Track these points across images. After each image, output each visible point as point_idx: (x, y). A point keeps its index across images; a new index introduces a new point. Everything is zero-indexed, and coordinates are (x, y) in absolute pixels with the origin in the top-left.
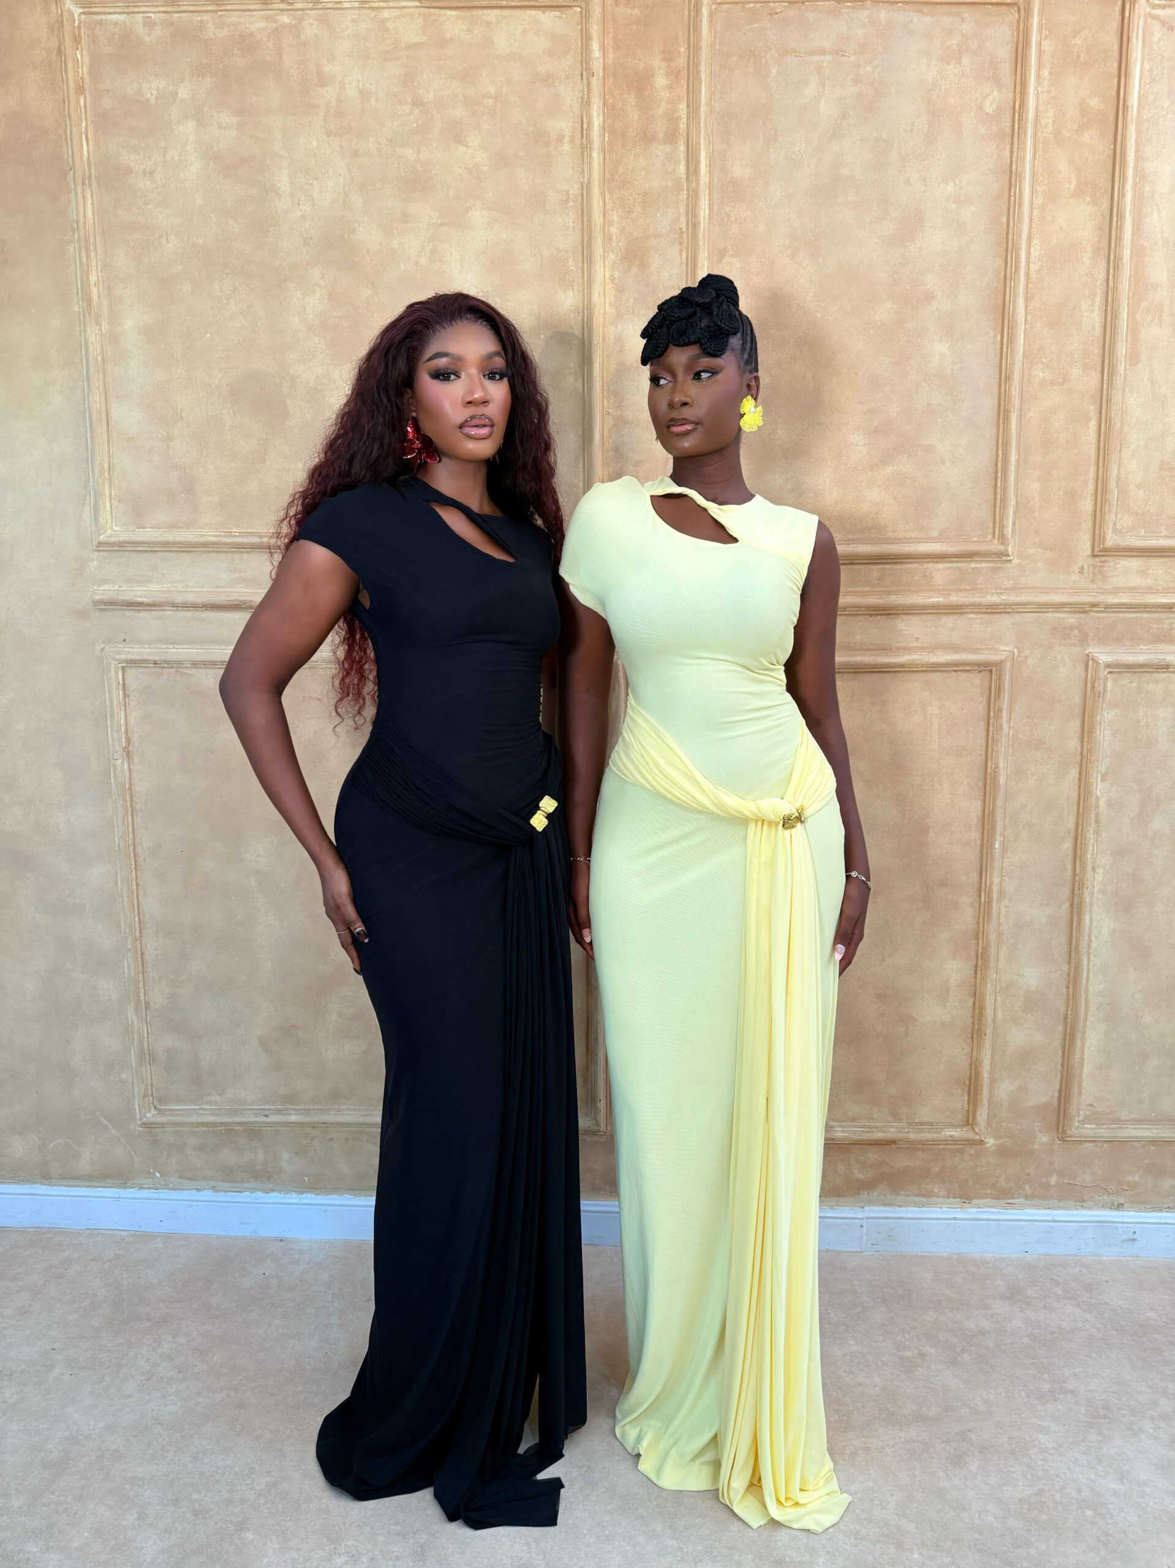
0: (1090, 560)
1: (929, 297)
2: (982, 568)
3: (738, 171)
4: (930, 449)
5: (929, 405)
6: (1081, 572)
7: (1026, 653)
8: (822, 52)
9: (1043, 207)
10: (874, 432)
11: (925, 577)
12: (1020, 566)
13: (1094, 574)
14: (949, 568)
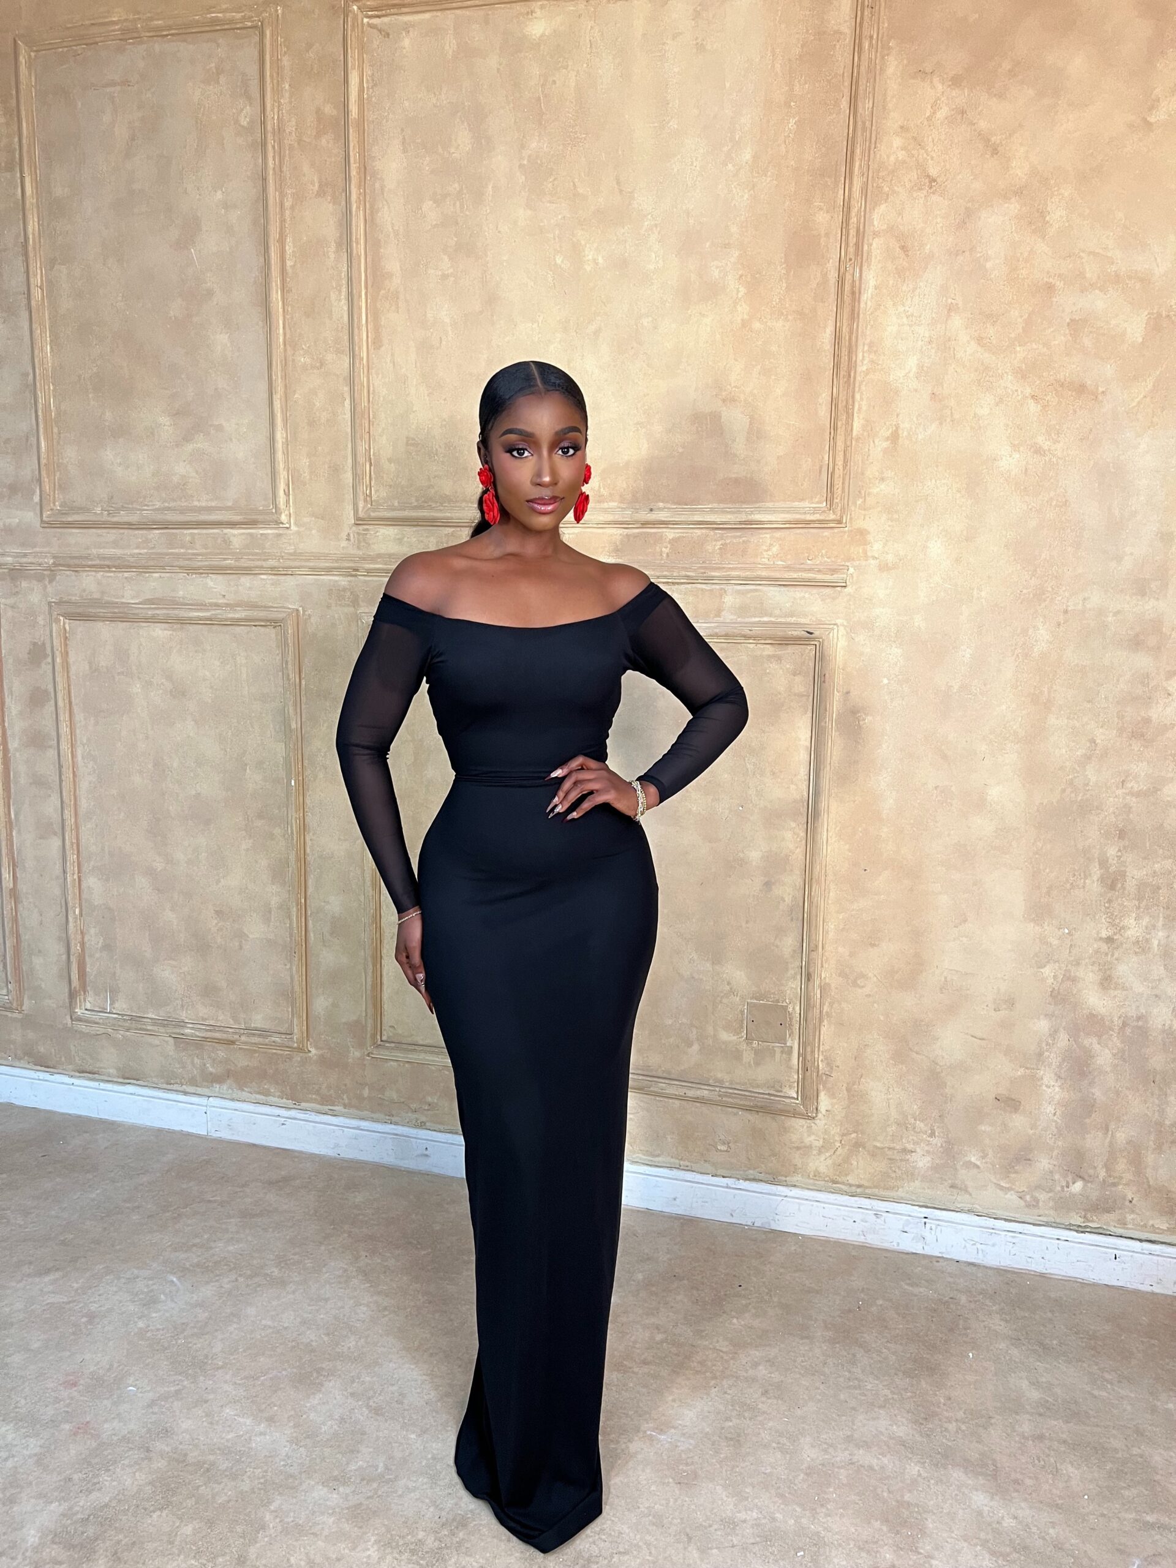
0: (354, 528)
1: (210, 293)
2: (268, 534)
3: (59, 191)
4: (219, 428)
5: (216, 389)
6: (348, 539)
7: (309, 612)
8: (113, 84)
9: (292, 208)
10: (177, 414)
11: (224, 541)
12: (298, 533)
13: (358, 540)
14: (243, 534)
